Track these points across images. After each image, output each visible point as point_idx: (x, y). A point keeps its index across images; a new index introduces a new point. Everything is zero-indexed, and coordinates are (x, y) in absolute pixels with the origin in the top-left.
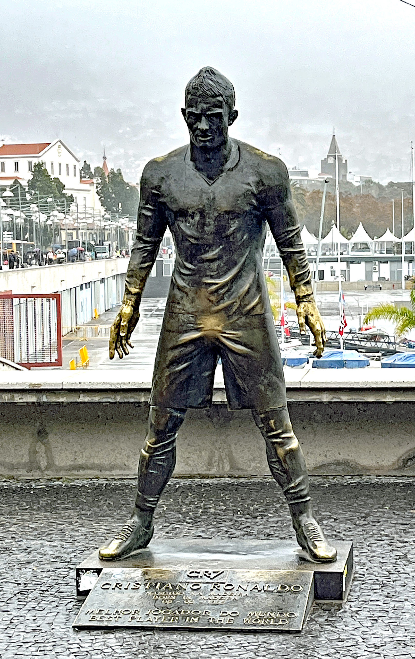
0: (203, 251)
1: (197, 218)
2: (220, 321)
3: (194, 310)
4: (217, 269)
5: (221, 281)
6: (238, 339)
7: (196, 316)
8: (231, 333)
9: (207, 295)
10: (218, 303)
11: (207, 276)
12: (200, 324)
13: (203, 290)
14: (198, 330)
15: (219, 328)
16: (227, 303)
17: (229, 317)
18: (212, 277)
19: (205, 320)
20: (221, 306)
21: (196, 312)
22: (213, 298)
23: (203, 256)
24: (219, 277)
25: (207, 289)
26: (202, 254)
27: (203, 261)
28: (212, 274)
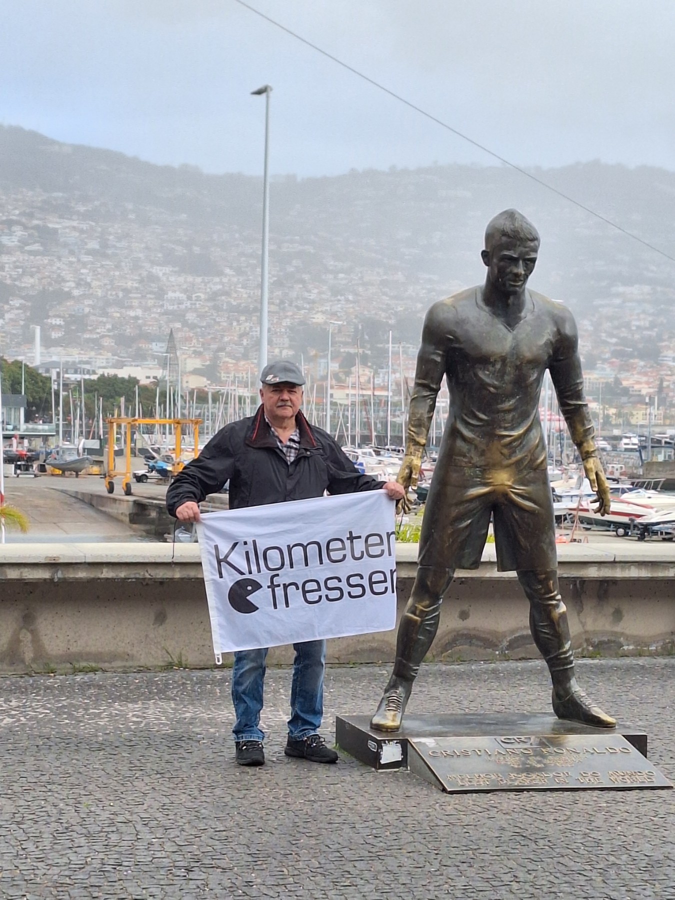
0: (499, 401)
1: (498, 366)
2: (510, 475)
3: (483, 463)
4: (512, 420)
5: (515, 433)
6: (527, 495)
7: (485, 470)
8: (521, 489)
9: (500, 447)
10: (510, 456)
11: (501, 427)
12: (490, 479)
13: (495, 442)
14: (486, 485)
15: (509, 483)
16: (519, 456)
17: (520, 471)
18: (506, 429)
19: (496, 475)
20: (514, 459)
21: (485, 466)
22: (505, 451)
23: (500, 406)
24: (512, 429)
25: (500, 441)
26: (498, 404)
27: (498, 411)
28: (506, 425)
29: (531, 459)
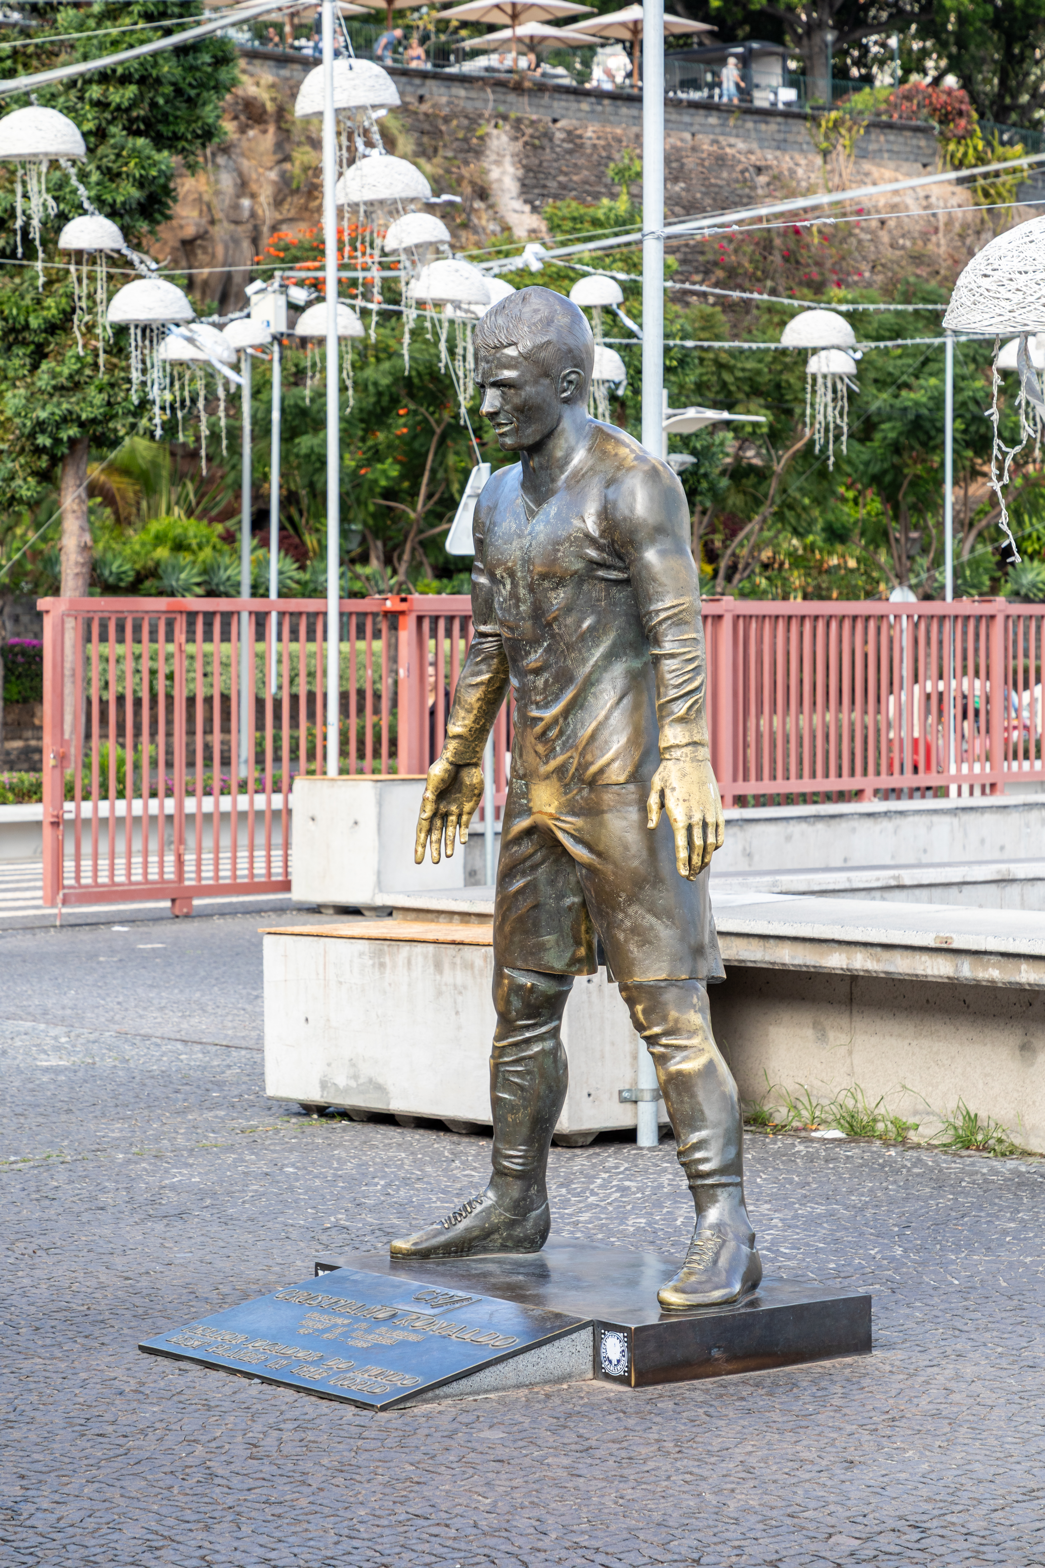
0: (524, 652)
2: (552, 794)
3: (524, 771)
6: (579, 834)
7: (529, 783)
8: (571, 822)
9: (533, 740)
10: (547, 759)
11: (532, 703)
12: (530, 800)
13: (530, 731)
14: (528, 812)
16: (560, 759)
17: (567, 787)
18: (537, 705)
19: (536, 793)
20: (554, 764)
21: (526, 776)
22: (540, 748)
23: (526, 663)
25: (533, 729)
26: (524, 658)
27: (527, 672)
28: (539, 698)
29: (579, 764)
